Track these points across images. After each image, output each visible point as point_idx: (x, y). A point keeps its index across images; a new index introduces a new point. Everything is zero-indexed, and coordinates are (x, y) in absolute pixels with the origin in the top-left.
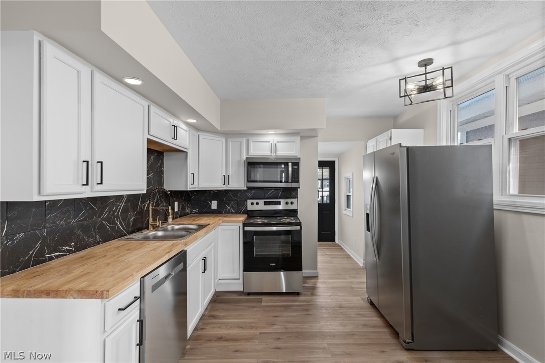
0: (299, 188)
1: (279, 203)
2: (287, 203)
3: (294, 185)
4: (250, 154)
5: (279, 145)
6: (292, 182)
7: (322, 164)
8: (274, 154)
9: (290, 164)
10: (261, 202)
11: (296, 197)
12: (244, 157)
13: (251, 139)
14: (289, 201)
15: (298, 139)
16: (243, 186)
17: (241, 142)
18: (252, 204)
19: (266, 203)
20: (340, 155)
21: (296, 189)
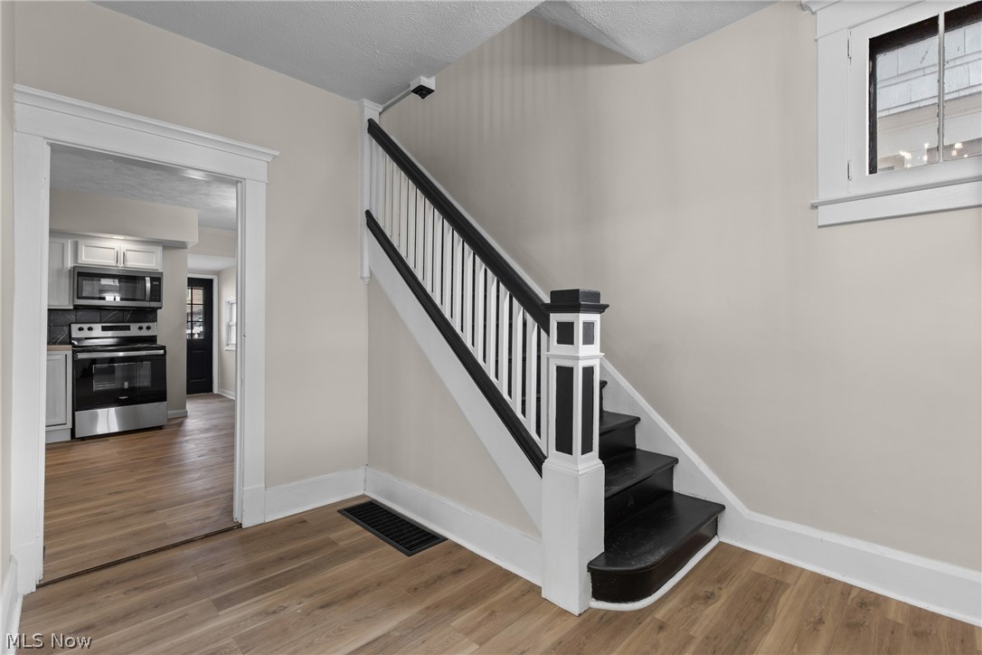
0: (161, 308)
1: (128, 328)
2: (140, 328)
3: (153, 304)
4: (80, 261)
5: (129, 254)
6: (151, 300)
7: (193, 283)
8: (122, 265)
9: (148, 279)
10: (98, 326)
11: (155, 320)
12: (69, 264)
13: (81, 242)
14: (144, 325)
15: (159, 249)
16: (67, 304)
17: (63, 244)
18: (81, 329)
19: (104, 329)
20: (218, 273)
21: (154, 310)
